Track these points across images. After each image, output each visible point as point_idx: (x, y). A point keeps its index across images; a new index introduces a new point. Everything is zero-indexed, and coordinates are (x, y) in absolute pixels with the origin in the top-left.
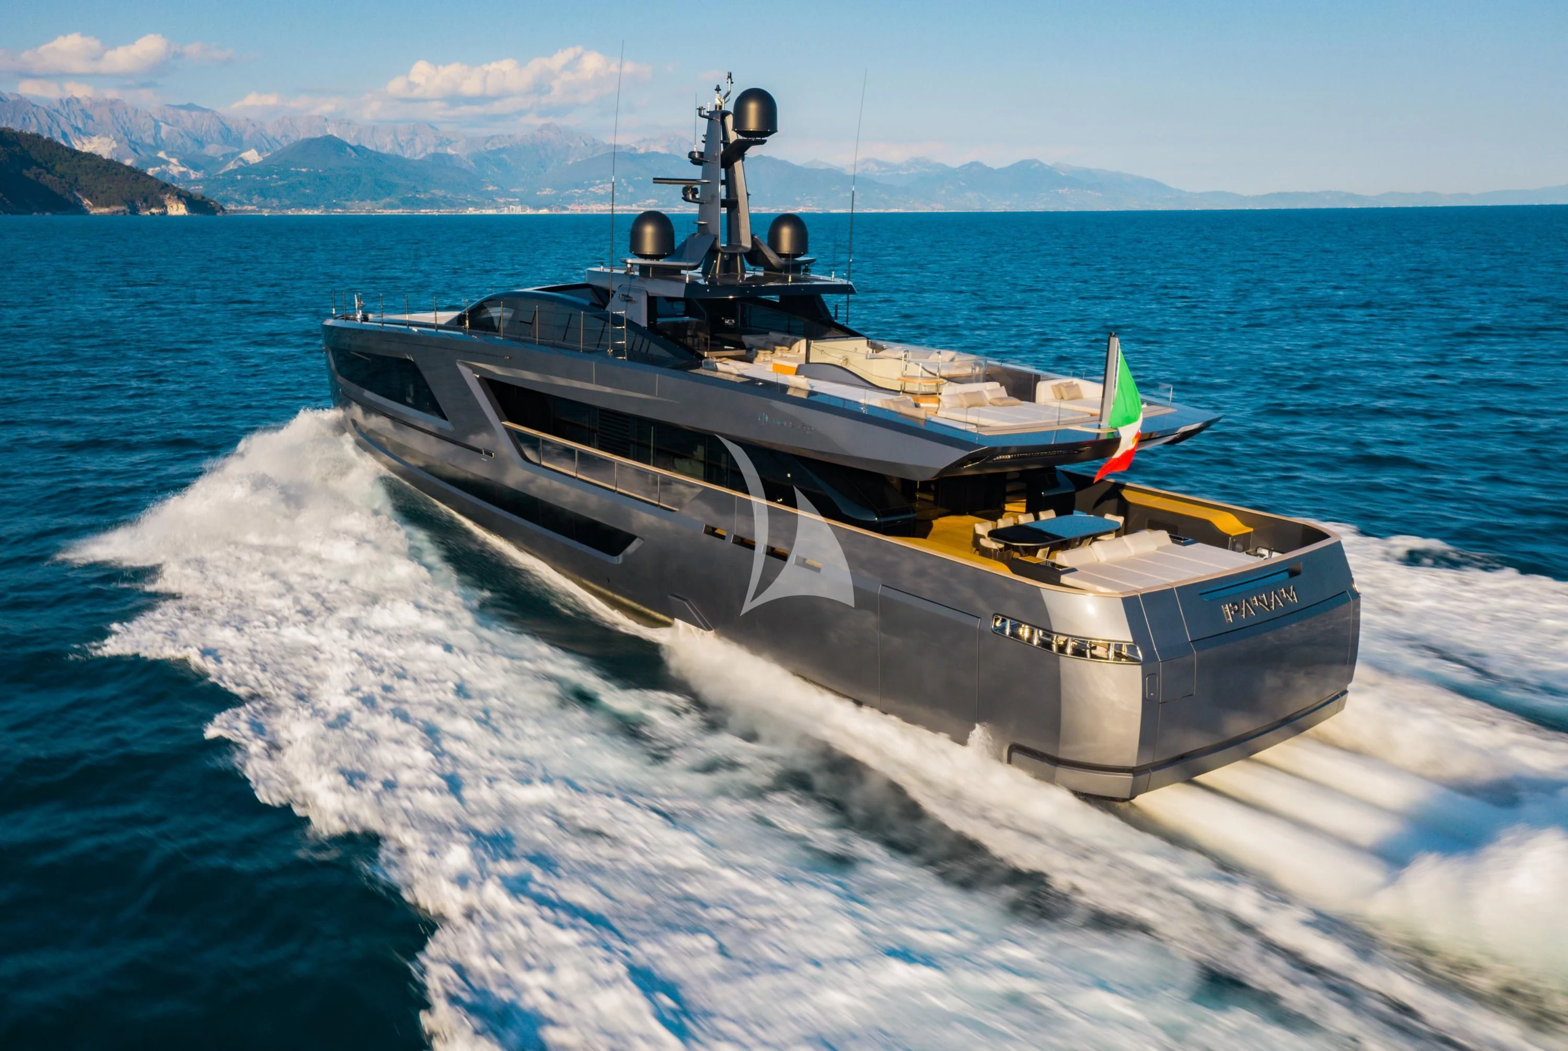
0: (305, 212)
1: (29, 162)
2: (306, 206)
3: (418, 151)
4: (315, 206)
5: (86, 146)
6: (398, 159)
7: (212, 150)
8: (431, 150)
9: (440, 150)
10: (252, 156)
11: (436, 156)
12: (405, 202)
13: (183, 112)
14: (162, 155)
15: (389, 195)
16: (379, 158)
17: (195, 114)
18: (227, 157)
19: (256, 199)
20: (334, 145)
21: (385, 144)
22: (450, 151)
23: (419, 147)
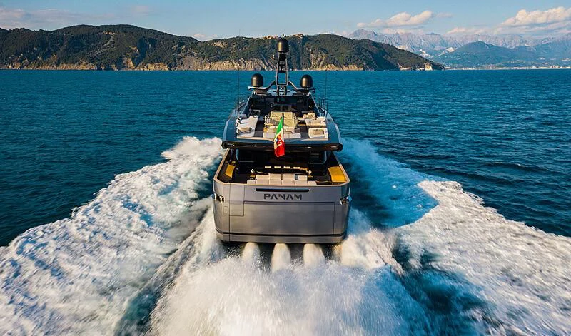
0: (467, 69)
1: (385, 53)
2: (468, 66)
3: (513, 46)
4: (471, 67)
5: (401, 47)
6: (505, 48)
7: (437, 48)
8: (518, 45)
9: (522, 45)
10: (450, 50)
11: (520, 47)
12: (507, 65)
13: (430, 36)
14: (421, 50)
15: (499, 62)
16: (498, 48)
17: (433, 36)
18: (442, 51)
19: (450, 64)
20: (482, 44)
21: (500, 44)
22: (526, 45)
23: (513, 44)
